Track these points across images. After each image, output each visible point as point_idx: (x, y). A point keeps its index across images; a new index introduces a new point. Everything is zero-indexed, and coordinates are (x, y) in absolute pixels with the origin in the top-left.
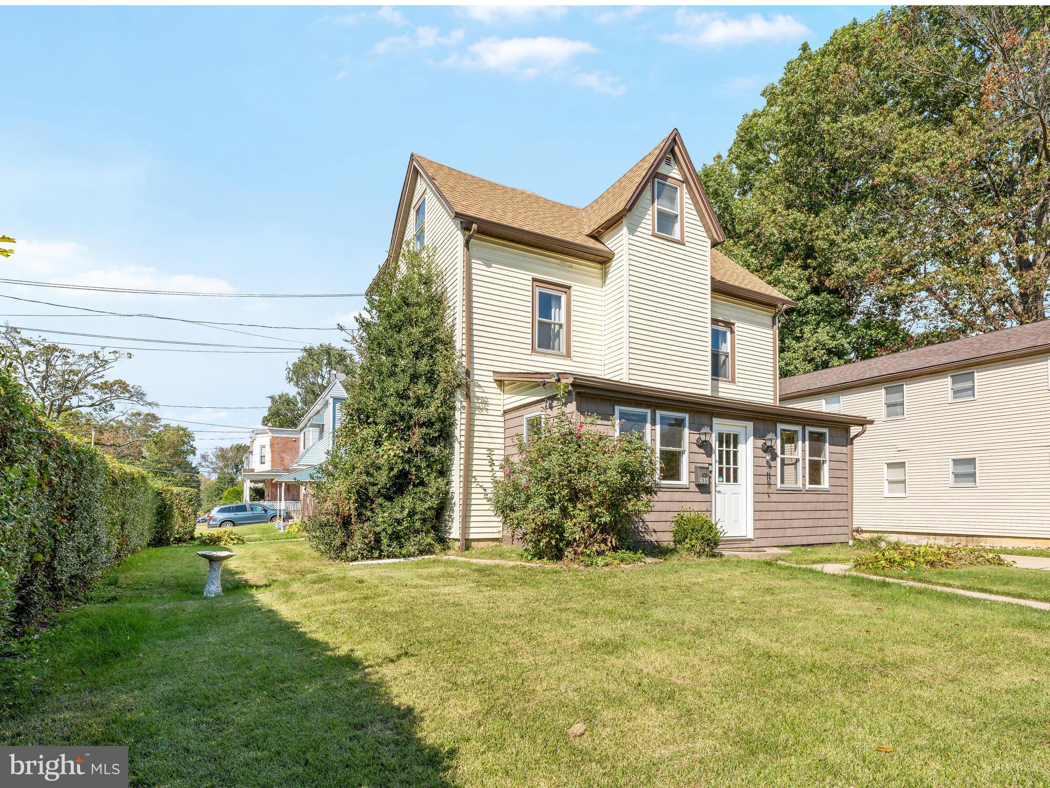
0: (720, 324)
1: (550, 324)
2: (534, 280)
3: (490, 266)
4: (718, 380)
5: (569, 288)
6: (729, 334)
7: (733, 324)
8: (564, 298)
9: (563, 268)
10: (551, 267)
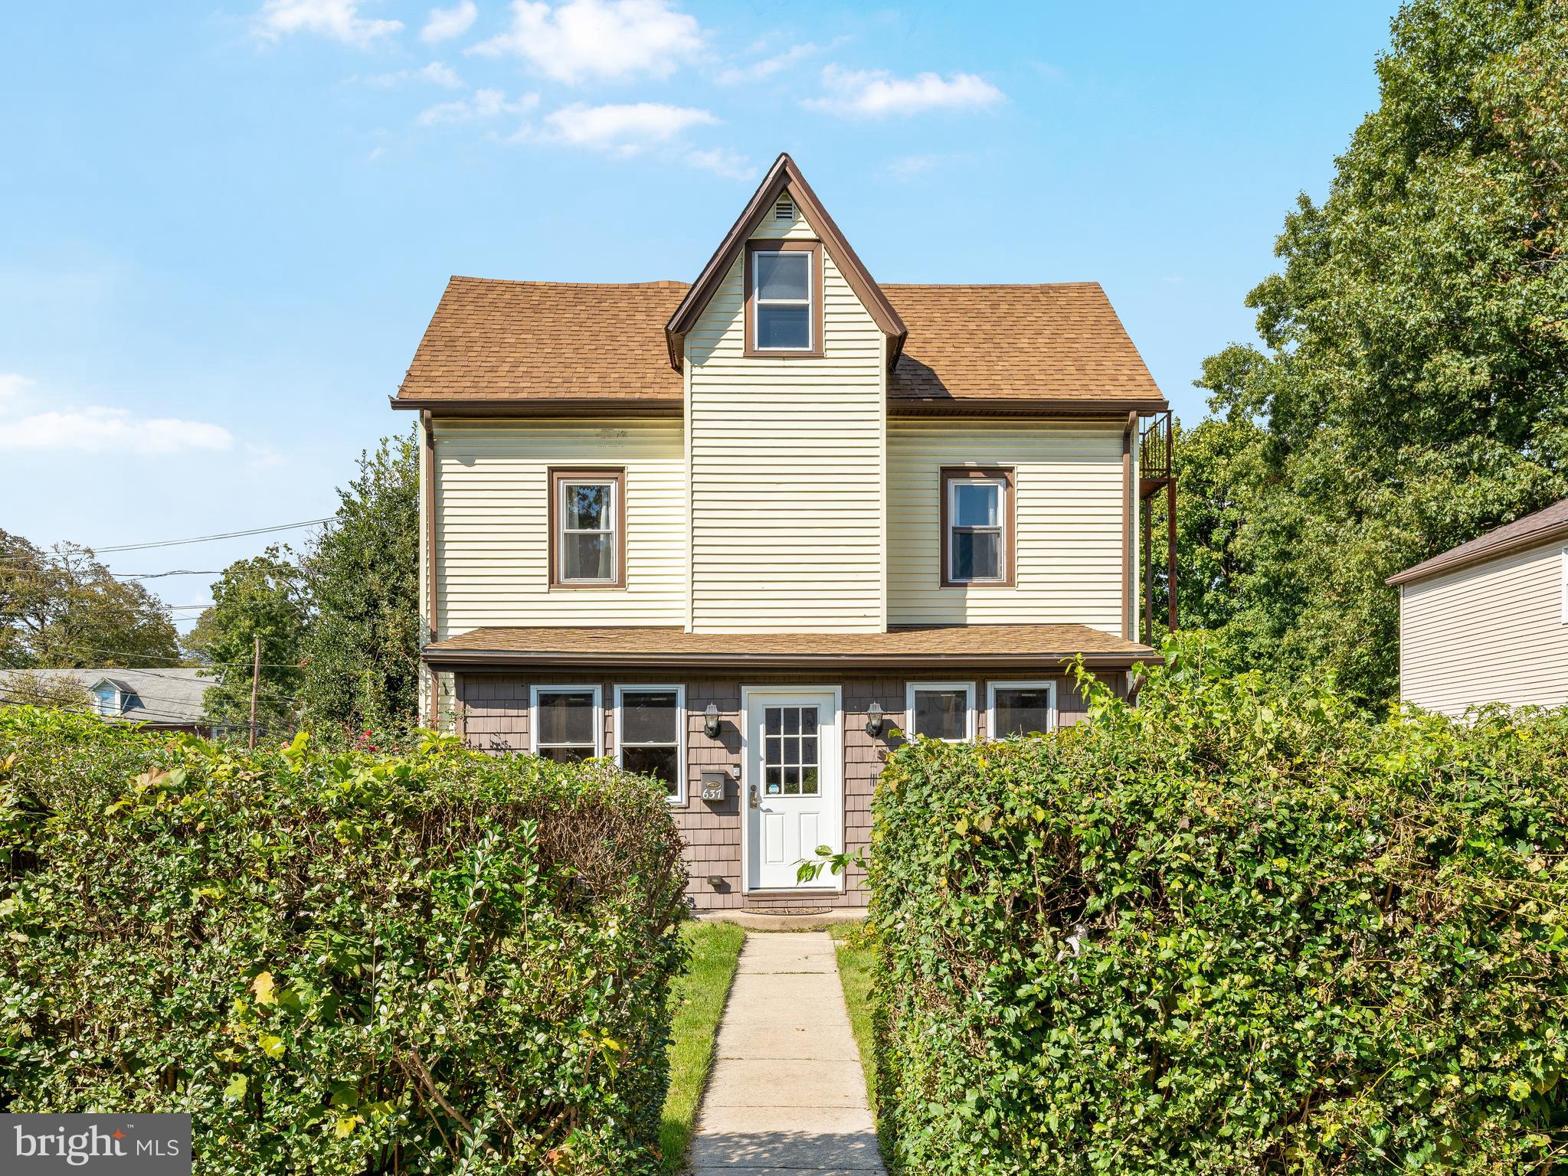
0: (972, 474)
1: (598, 536)
2: (552, 470)
3: (472, 464)
4: (965, 585)
5: (621, 470)
6: (1001, 490)
7: (1011, 470)
8: (614, 487)
9: (608, 439)
10: (585, 443)
